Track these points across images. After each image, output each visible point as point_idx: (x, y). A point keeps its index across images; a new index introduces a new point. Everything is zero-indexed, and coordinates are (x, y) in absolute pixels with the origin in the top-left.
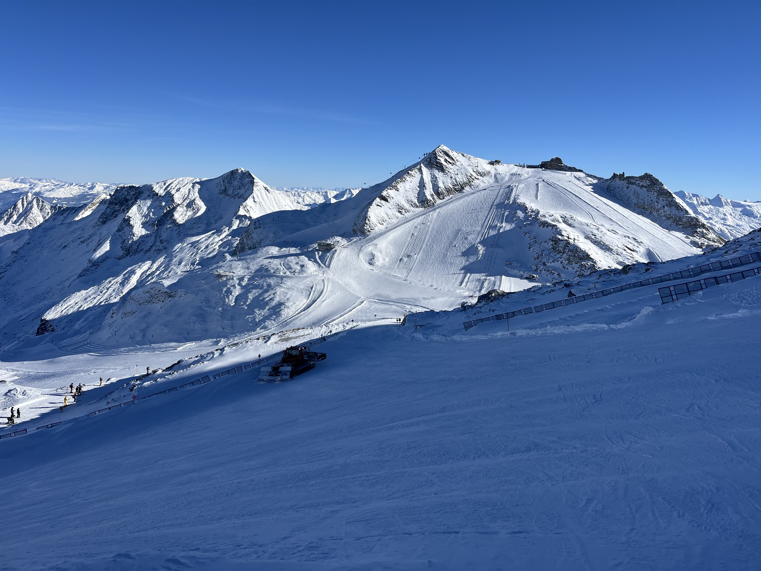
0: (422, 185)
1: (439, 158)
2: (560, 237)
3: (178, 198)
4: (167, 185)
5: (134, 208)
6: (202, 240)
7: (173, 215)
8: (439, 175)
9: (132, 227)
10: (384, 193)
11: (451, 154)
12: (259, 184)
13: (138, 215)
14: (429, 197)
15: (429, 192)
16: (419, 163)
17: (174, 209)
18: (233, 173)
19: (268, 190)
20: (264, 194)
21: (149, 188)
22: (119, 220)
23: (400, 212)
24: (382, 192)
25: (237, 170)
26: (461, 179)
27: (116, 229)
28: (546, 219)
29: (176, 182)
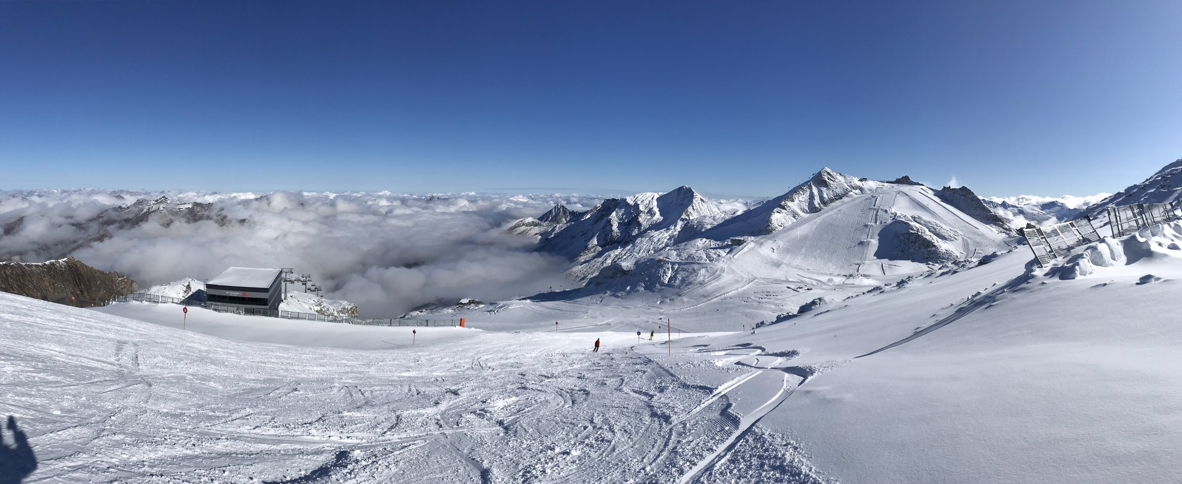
0: (812, 197)
1: (824, 177)
2: (911, 231)
3: (641, 208)
4: (636, 198)
5: (614, 214)
6: (655, 236)
7: (638, 218)
8: (824, 189)
9: (612, 225)
10: (783, 203)
11: (832, 173)
12: (698, 196)
13: (616, 218)
14: (817, 206)
15: (817, 201)
16: (809, 181)
17: (638, 214)
18: (681, 189)
19: (703, 201)
20: (701, 204)
21: (624, 201)
22: (604, 221)
23: (794, 217)
24: (781, 202)
25: (683, 187)
26: (839, 191)
27: (602, 227)
28: (902, 219)
29: (641, 196)
